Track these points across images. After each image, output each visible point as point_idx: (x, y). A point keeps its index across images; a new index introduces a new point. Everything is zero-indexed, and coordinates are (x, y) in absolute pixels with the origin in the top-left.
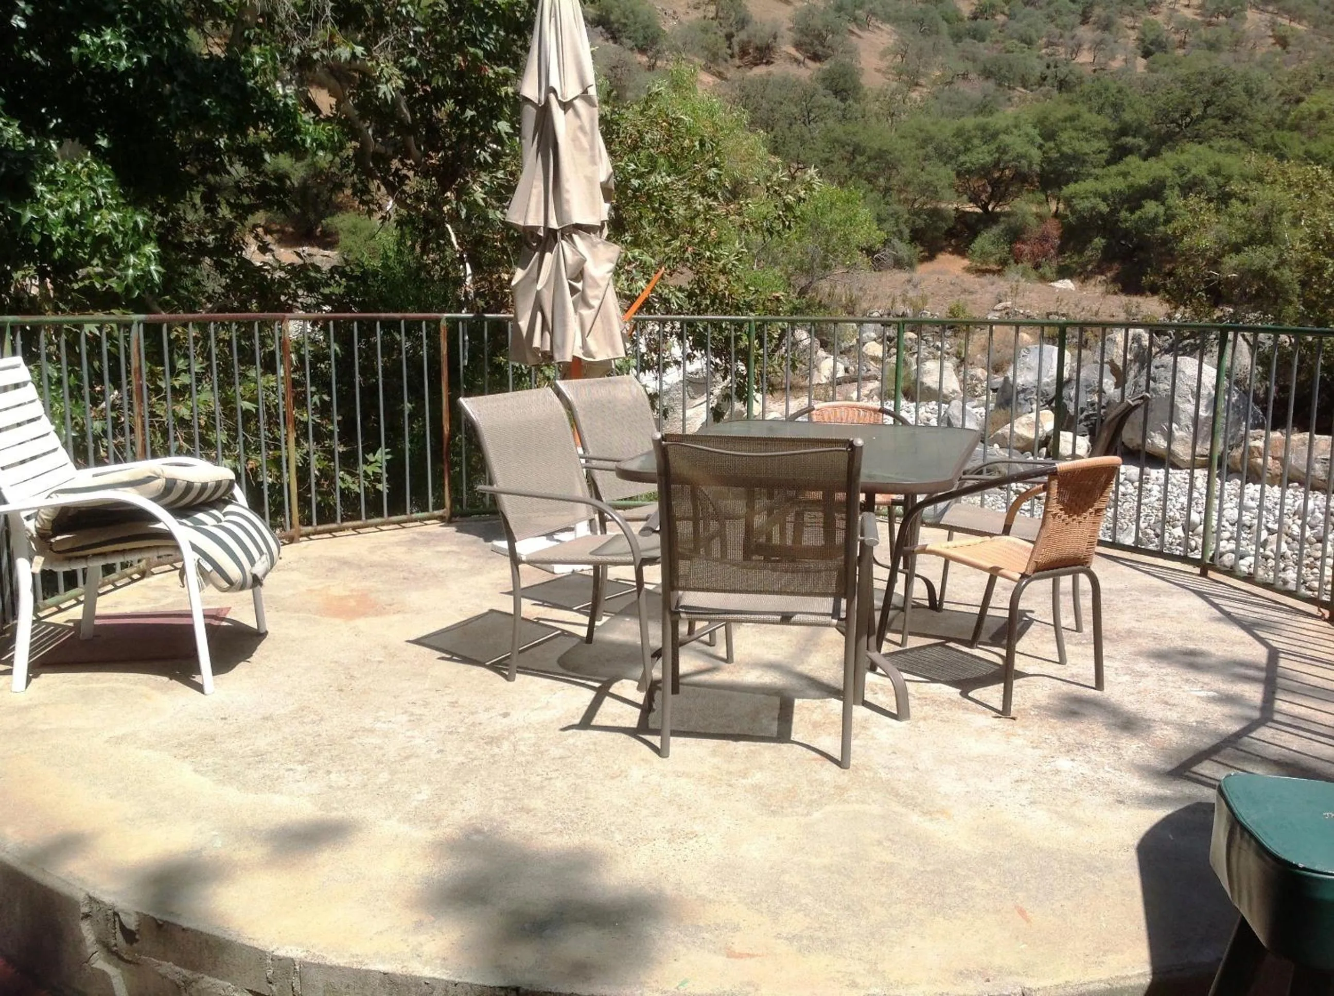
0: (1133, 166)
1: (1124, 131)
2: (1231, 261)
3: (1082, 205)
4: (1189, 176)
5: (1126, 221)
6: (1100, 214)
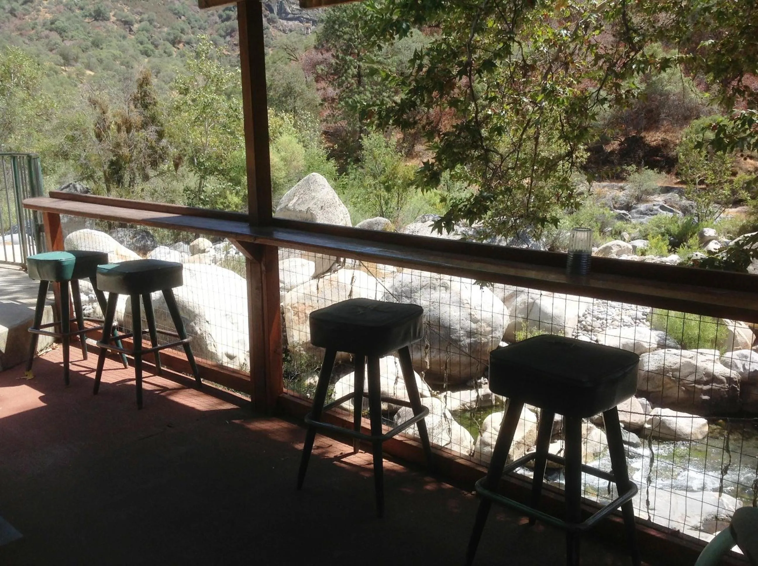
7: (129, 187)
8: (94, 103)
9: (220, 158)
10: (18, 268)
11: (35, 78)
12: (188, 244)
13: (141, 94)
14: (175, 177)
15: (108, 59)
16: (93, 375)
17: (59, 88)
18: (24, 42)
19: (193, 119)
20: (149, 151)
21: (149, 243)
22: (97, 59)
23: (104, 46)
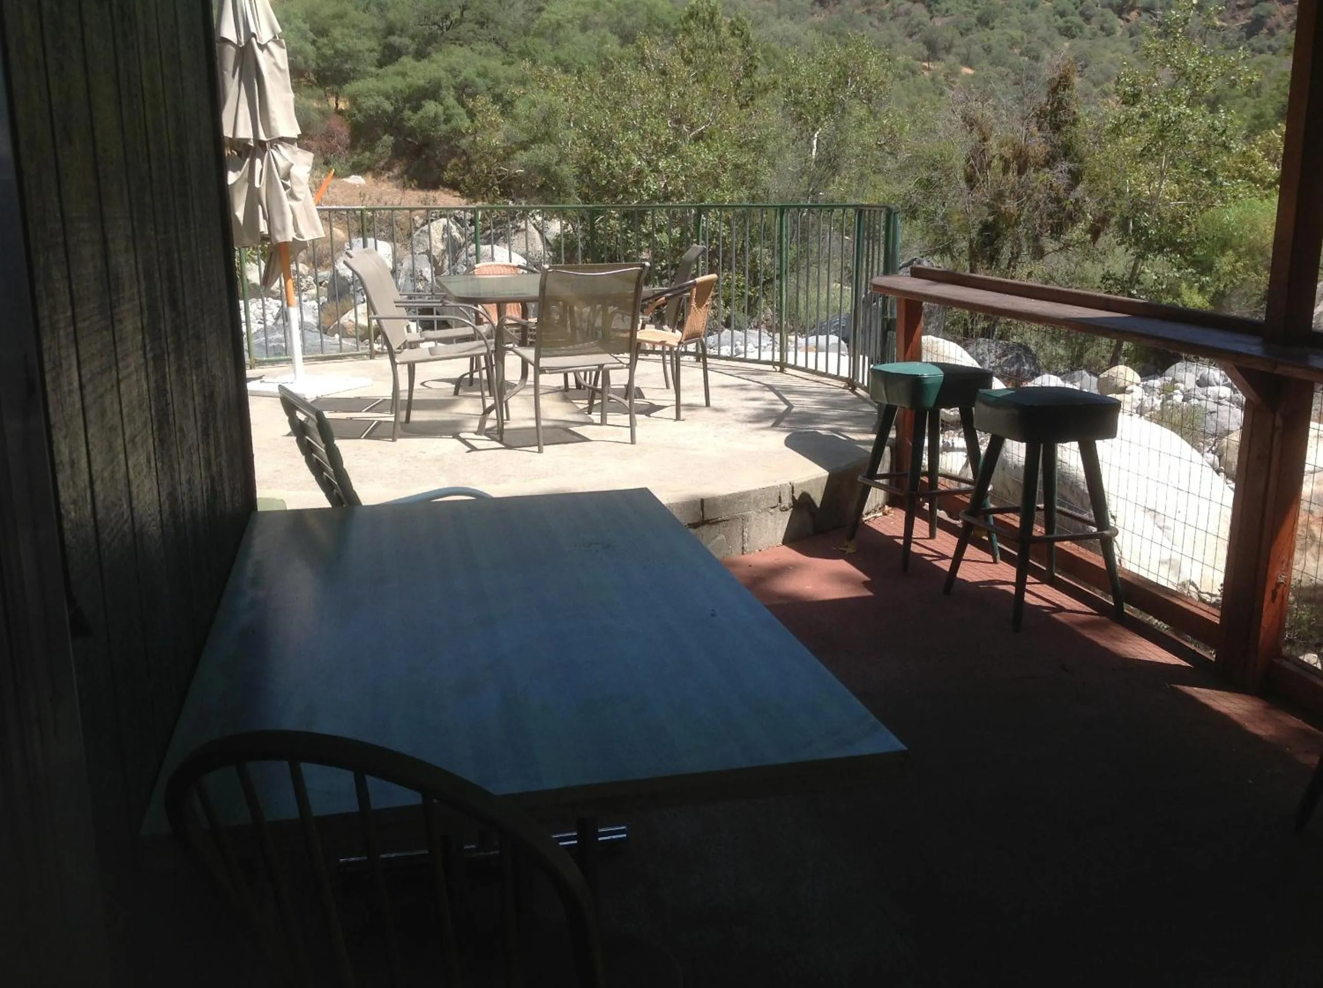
0: (409, 66)
1: (390, 30)
2: (522, 157)
3: (369, 103)
4: (462, 78)
5: (409, 119)
6: (385, 112)
7: (1008, 268)
8: (970, 122)
9: (1177, 221)
10: (842, 384)
11: (883, 83)
12: (1097, 375)
13: (1052, 105)
14: (1088, 255)
15: (1001, 45)
16: (945, 565)
17: (916, 99)
18: (871, 24)
19: (1140, 149)
20: (1052, 207)
21: (1026, 367)
22: (983, 47)
23: (997, 23)
